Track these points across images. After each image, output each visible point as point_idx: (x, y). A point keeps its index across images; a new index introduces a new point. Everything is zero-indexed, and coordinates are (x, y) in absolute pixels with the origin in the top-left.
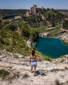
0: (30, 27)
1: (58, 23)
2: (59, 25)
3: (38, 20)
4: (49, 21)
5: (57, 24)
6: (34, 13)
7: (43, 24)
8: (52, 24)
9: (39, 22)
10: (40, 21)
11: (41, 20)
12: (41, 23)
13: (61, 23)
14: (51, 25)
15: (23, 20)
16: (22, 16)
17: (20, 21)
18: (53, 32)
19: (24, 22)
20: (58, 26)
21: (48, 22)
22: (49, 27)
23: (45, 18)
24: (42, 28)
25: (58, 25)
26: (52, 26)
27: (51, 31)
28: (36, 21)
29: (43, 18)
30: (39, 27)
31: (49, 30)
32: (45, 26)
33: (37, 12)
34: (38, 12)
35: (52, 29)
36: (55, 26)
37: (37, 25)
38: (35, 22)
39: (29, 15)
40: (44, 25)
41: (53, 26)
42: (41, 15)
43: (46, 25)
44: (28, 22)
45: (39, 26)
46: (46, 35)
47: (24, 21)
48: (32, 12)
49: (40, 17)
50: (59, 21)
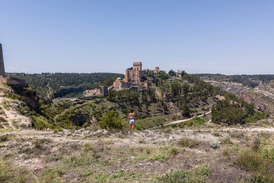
0: (125, 117)
1: (198, 107)
2: (201, 114)
3: (145, 100)
4: (174, 102)
5: (197, 111)
6: (134, 81)
7: (159, 110)
8: (182, 111)
9: (148, 104)
10: (151, 102)
11: (154, 100)
12: (153, 107)
13: (206, 108)
14: (179, 114)
15: (105, 99)
16: (103, 90)
17: (97, 103)
19: (110, 105)
20: (199, 116)
21: (171, 104)
22: (174, 119)
23: (163, 95)
24: (156, 121)
25: (199, 113)
26: (183, 115)
28: (141, 101)
29: (158, 93)
30: (148, 118)
31: (174, 126)
32: (164, 117)
33: (143, 79)
34: (146, 79)
36: (191, 114)
37: (141, 111)
38: (137, 104)
39: (122, 87)
40: (162, 111)
41: (186, 115)
42: (153, 86)
43: (166, 114)
44: (118, 105)
45: (148, 114)
47: (108, 102)
48: (129, 80)
49: (151, 92)
50: (201, 102)
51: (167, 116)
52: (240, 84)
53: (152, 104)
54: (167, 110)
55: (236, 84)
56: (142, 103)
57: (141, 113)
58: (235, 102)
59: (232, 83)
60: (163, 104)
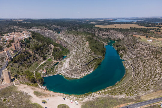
0: (25, 68)
1: (46, 54)
3: (27, 57)
4: (37, 54)
6: (18, 48)
7: (34, 60)
8: (43, 57)
10: (29, 57)
13: (49, 53)
14: (42, 59)
15: (12, 63)
16: (10, 59)
17: (11, 66)
18: (47, 66)
19: (17, 65)
20: (49, 58)
21: (37, 55)
22: (41, 62)
23: (33, 52)
24: (35, 65)
25: (48, 56)
26: (43, 59)
27: (45, 65)
28: (26, 58)
29: (30, 51)
30: (32, 65)
31: (42, 65)
34: (23, 46)
35: (45, 63)
41: (45, 59)
43: (37, 60)
44: (19, 64)
45: (31, 63)
46: (45, 73)
47: (15, 64)
48: (16, 49)
50: (47, 51)
51: (38, 61)
52: (52, 31)
53: (30, 58)
54: (37, 59)
55: (50, 31)
56: (27, 59)
57: (29, 64)
58: (58, 48)
59: (48, 31)
60: (34, 56)
